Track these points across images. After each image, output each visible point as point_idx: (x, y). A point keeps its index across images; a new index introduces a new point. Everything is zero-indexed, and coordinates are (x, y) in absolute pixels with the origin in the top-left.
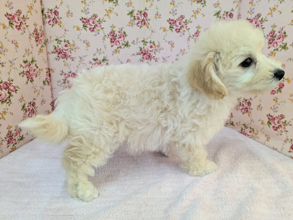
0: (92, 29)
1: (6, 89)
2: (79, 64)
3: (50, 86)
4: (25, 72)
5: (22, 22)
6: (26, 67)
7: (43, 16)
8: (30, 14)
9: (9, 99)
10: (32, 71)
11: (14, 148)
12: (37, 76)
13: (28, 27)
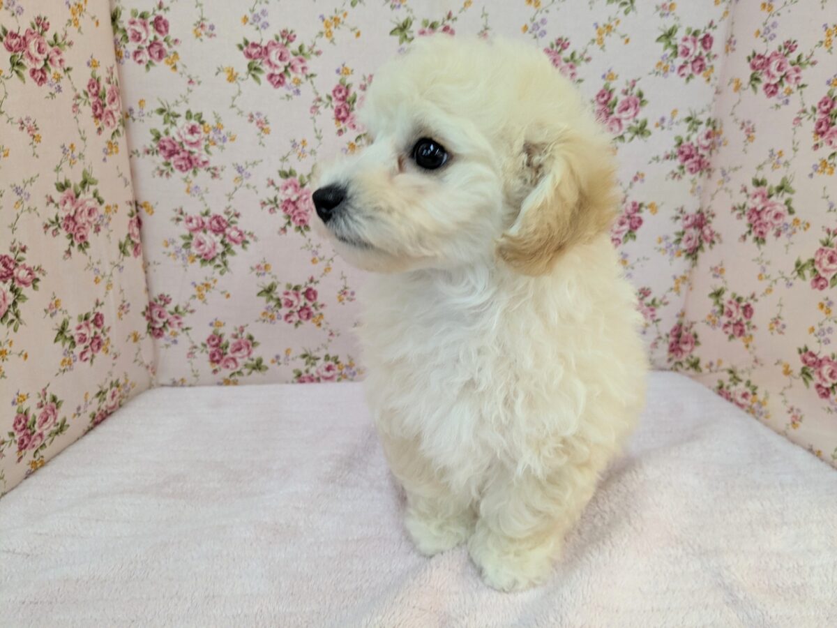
0: (278, 78)
1: (4, 279)
2: (236, 189)
3: (140, 258)
4: (62, 218)
5: (50, 56)
6: (65, 202)
7: (115, 33)
8: (77, 29)
9: (16, 310)
10: (83, 214)
11: (39, 459)
12: (102, 228)
13: (70, 73)
